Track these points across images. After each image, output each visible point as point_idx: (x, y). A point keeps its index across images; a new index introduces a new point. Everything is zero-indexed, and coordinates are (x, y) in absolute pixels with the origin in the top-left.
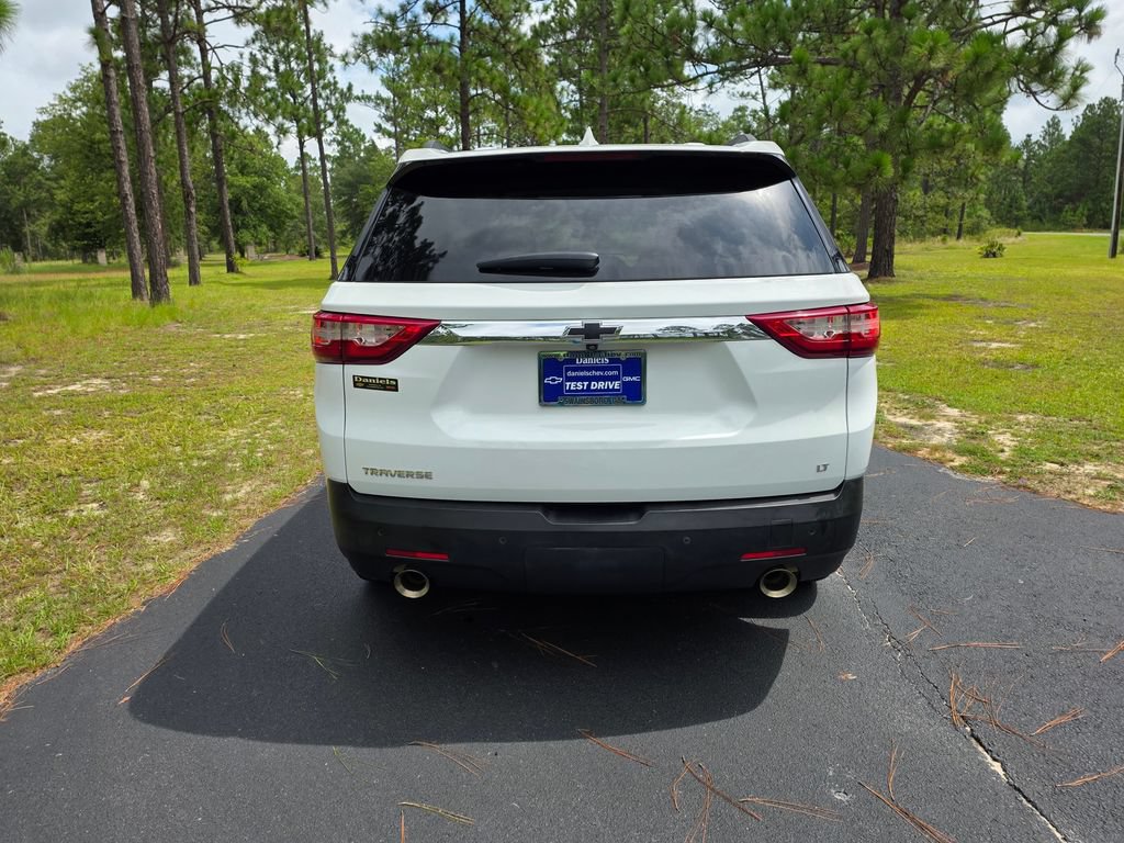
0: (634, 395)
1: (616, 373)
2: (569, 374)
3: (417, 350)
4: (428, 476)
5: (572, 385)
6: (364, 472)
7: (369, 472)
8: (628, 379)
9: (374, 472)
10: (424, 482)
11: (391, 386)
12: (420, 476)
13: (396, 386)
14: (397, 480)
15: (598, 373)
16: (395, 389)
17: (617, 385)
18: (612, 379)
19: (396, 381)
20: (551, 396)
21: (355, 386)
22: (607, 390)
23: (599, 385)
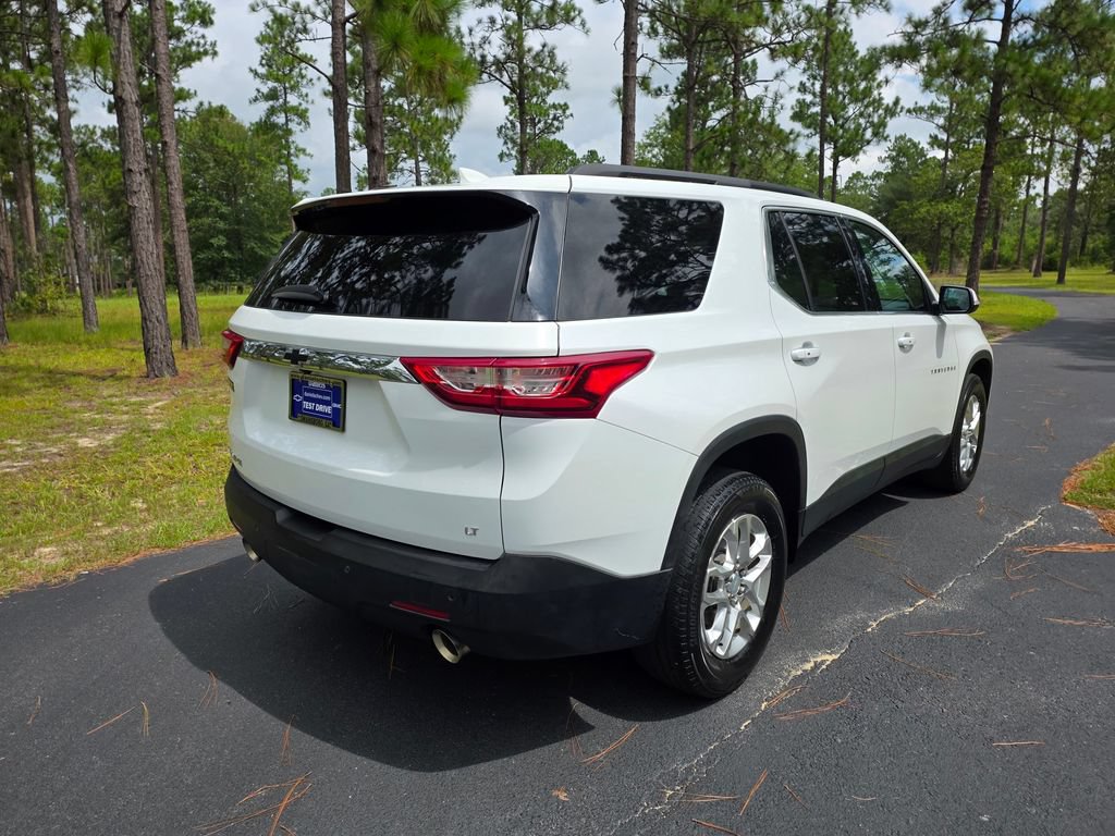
0: (337, 422)
1: (328, 398)
2: (307, 394)
5: (308, 405)
8: (335, 405)
15: (320, 397)
17: (328, 409)
18: (327, 403)
20: (295, 412)
22: (325, 413)
23: (320, 408)
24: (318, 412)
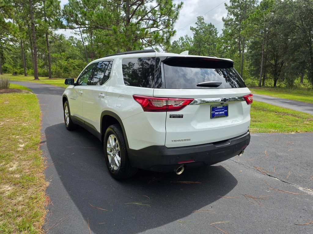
0: (226, 114)
1: (223, 110)
2: (216, 110)
3: (188, 107)
4: (189, 140)
5: (216, 113)
6: (172, 141)
7: (173, 141)
8: (225, 111)
9: (175, 141)
10: (189, 141)
11: (181, 116)
12: (188, 140)
13: (183, 116)
14: (181, 142)
15: (220, 110)
16: (182, 117)
17: (223, 112)
19: (183, 115)
20: (213, 116)
21: (170, 117)
22: (222, 114)
23: (221, 113)
24: (220, 114)
